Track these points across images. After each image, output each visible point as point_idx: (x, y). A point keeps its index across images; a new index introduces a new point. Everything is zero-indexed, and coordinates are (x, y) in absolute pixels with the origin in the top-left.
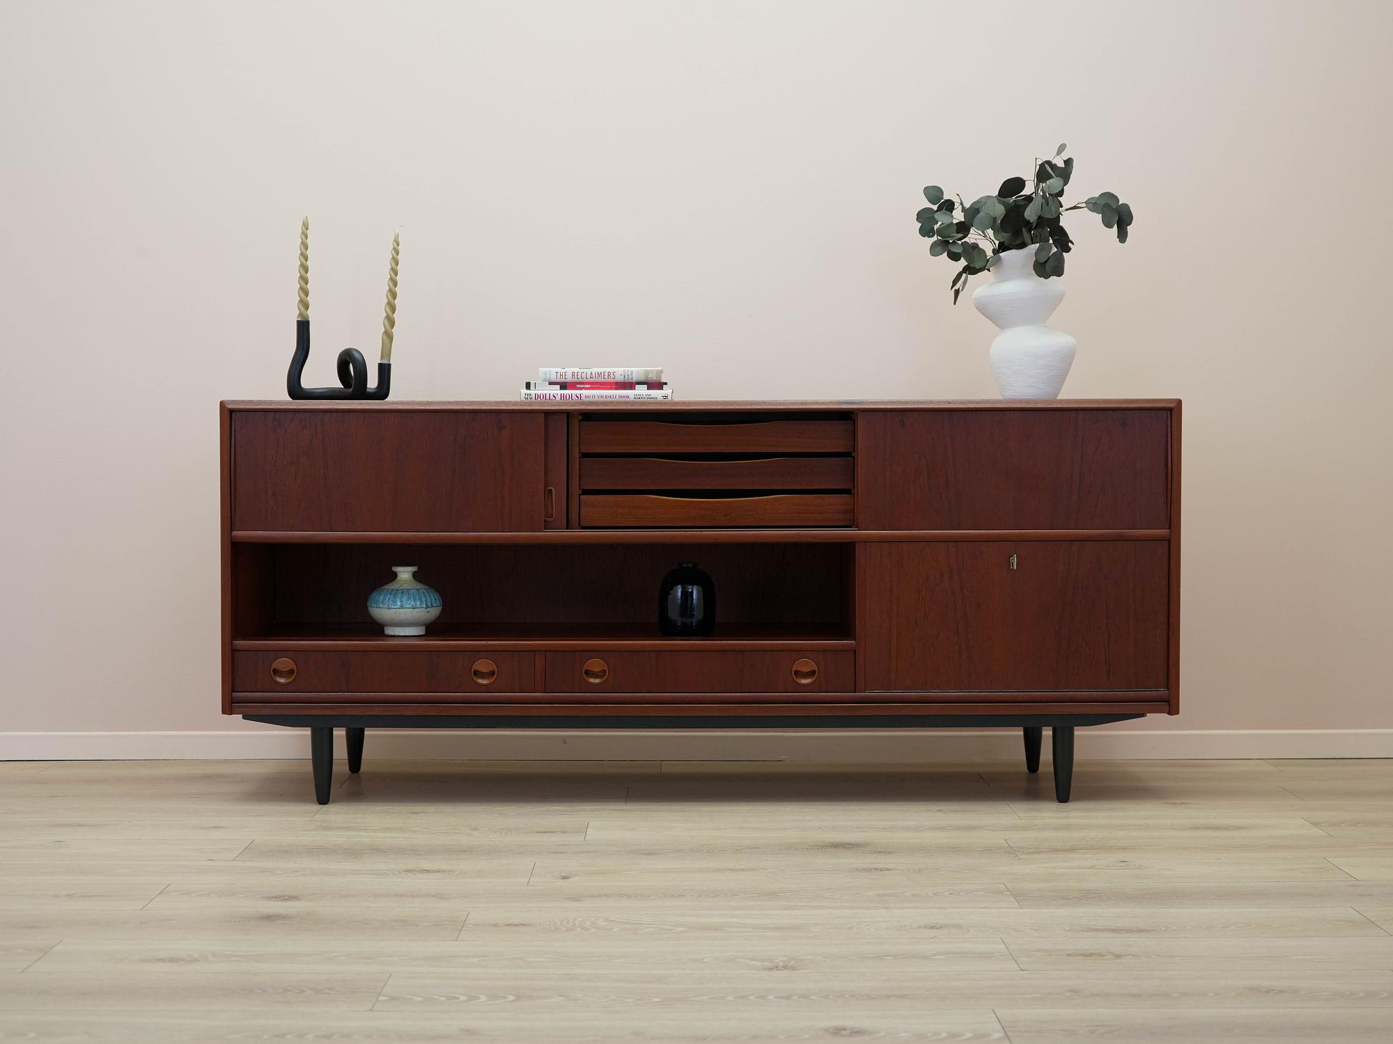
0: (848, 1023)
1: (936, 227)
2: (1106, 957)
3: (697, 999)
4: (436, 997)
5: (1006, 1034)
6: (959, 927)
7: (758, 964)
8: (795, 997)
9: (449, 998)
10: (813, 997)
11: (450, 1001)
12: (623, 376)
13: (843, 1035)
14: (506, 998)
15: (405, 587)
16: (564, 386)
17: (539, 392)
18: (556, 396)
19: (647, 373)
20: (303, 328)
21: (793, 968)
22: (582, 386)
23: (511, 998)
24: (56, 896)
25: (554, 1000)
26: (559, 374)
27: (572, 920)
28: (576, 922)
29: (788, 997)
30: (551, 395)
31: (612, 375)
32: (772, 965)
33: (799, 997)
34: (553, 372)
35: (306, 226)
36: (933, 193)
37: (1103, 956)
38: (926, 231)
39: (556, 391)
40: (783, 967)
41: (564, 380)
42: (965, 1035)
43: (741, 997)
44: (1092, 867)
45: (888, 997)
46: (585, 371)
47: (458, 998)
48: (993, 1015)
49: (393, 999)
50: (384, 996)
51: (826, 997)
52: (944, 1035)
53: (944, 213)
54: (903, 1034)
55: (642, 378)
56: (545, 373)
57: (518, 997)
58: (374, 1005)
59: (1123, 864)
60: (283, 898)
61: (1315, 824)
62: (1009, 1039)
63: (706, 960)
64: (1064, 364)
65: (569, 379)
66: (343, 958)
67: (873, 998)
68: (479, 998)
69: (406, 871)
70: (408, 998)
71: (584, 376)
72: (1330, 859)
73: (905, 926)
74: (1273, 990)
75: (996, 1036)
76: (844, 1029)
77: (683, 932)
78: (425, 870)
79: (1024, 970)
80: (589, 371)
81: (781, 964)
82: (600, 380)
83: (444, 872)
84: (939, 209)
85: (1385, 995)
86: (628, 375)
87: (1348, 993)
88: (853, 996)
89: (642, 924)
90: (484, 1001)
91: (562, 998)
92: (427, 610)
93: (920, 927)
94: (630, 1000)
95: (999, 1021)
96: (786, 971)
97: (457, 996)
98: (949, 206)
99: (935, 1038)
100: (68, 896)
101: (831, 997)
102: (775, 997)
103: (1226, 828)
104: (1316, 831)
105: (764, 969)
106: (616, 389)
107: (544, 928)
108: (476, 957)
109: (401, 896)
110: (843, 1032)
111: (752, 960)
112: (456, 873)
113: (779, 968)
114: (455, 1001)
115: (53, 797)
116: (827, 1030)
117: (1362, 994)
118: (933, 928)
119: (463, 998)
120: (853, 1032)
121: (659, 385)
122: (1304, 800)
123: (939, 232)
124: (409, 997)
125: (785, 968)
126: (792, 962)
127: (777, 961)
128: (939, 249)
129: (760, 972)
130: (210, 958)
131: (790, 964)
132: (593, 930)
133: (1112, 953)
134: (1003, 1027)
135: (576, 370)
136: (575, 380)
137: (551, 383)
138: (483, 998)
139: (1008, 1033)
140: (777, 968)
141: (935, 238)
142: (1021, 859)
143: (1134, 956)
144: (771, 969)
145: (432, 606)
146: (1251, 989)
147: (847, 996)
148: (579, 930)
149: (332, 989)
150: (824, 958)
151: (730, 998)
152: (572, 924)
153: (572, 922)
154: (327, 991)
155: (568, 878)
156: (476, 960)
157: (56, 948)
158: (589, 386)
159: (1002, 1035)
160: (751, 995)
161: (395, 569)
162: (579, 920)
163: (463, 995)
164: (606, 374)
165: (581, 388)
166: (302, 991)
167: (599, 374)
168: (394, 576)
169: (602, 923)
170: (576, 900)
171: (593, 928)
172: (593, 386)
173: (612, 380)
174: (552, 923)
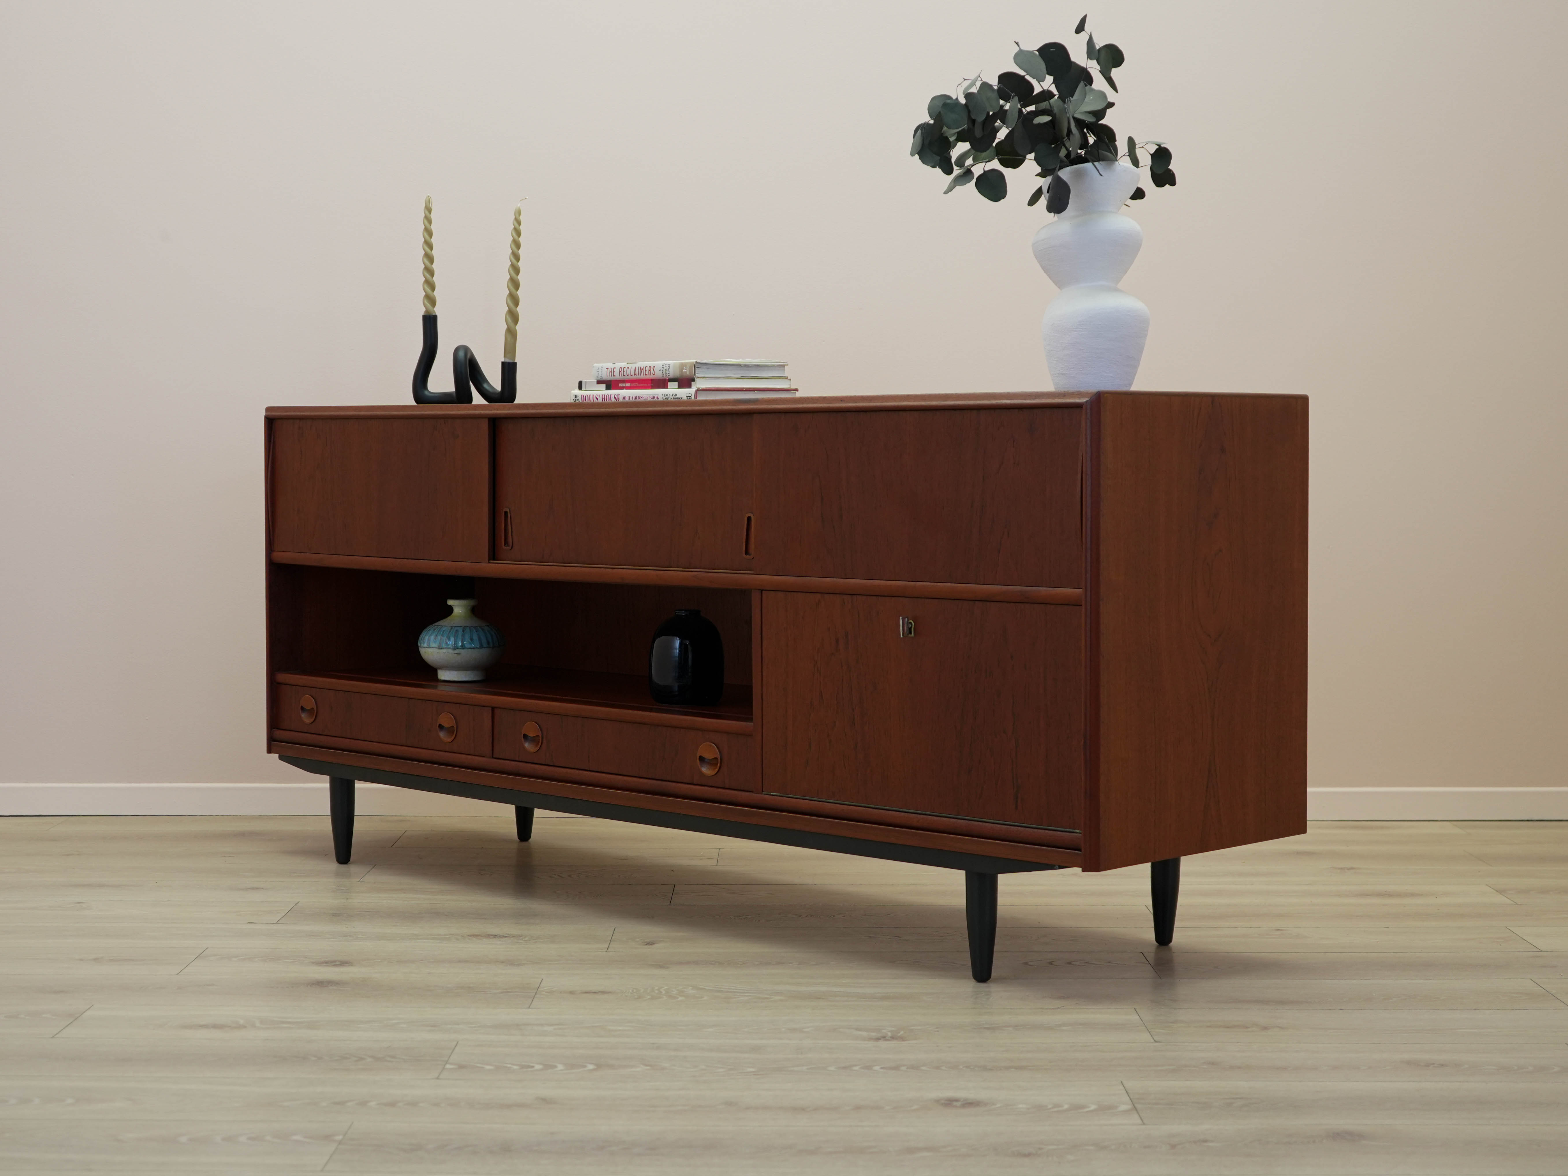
0: (961, 1094)
2: (1250, 1029)
3: (796, 1069)
4: (509, 1066)
5: (1134, 1105)
7: (864, 1034)
8: (903, 1068)
9: (523, 1067)
10: (923, 1068)
11: (525, 1070)
12: (661, 371)
13: (956, 1107)
14: (585, 1066)
16: (610, 385)
17: (587, 393)
18: (598, 397)
19: (683, 366)
20: (430, 323)
21: (902, 1039)
22: (623, 385)
23: (591, 1067)
24: (81, 960)
25: (638, 1069)
26: (609, 370)
27: (657, 988)
28: (662, 990)
29: (896, 1068)
31: (652, 371)
32: (879, 1035)
33: (907, 1068)
34: (604, 367)
37: (1247, 1028)
39: (601, 390)
40: (891, 1037)
41: (612, 378)
42: (1089, 1107)
43: (844, 1068)
44: (1243, 936)
45: (1006, 1068)
46: (630, 366)
47: (533, 1067)
48: (1122, 1087)
49: (461, 1067)
50: (451, 1064)
51: (938, 1068)
52: (1066, 1107)
54: (1020, 1106)
55: (677, 374)
56: (598, 370)
57: (599, 1067)
58: (440, 1074)
59: (1279, 933)
60: (334, 964)
61: (1501, 892)
62: (1137, 1110)
63: (807, 1030)
65: (615, 376)
66: (405, 1026)
67: (990, 1070)
68: (555, 1067)
69: (470, 936)
70: (478, 1067)
71: (628, 372)
72: (1512, 929)
74: (1434, 1064)
75: (1123, 1107)
76: (957, 1100)
77: (781, 1000)
78: (492, 935)
79: (1157, 1042)
80: (633, 366)
81: (890, 1034)
82: (642, 377)
83: (513, 937)
85: (1557, 1069)
86: (666, 371)
87: (1516, 1068)
88: (968, 1067)
89: (735, 992)
90: (562, 1070)
91: (648, 1068)
94: (722, 1070)
95: (1127, 1093)
96: (894, 1042)
97: (532, 1065)
99: (1056, 1109)
100: (95, 959)
101: (943, 1067)
102: (882, 1068)
103: (1400, 895)
104: (1501, 899)
105: (870, 1039)
106: (652, 388)
107: (627, 996)
108: (552, 1025)
109: (466, 961)
110: (955, 1103)
111: (857, 1029)
112: (527, 939)
113: (887, 1038)
114: (529, 1069)
115: (68, 855)
116: (937, 1101)
117: (1531, 1068)
119: (538, 1067)
120: (966, 1103)
121: (689, 382)
122: (1491, 866)
124: (479, 1065)
125: (892, 1038)
126: (902, 1032)
127: (883, 1031)
129: (866, 1042)
130: (258, 1024)
131: (899, 1035)
132: (680, 998)
133: (1257, 1025)
134: (1130, 1099)
135: (623, 365)
136: (619, 377)
137: (599, 382)
138: (560, 1067)
139: (1136, 1105)
140: (884, 1038)
143: (1282, 1027)
144: (878, 1039)
146: (1409, 1063)
147: (961, 1067)
148: (665, 998)
149: (393, 1057)
150: (937, 1028)
151: (832, 1068)
152: (656, 991)
153: (658, 990)
154: (389, 1059)
155: (654, 944)
156: (551, 1028)
157: (88, 1013)
158: (628, 385)
159: (1129, 1107)
160: (856, 1066)
161: (450, 602)
162: (666, 987)
163: (538, 1064)
164: (647, 369)
165: (622, 388)
166: (361, 1059)
167: (642, 369)
168: (450, 610)
169: (690, 991)
170: (661, 967)
171: (681, 996)
172: (634, 385)
173: (651, 377)
174: (635, 991)
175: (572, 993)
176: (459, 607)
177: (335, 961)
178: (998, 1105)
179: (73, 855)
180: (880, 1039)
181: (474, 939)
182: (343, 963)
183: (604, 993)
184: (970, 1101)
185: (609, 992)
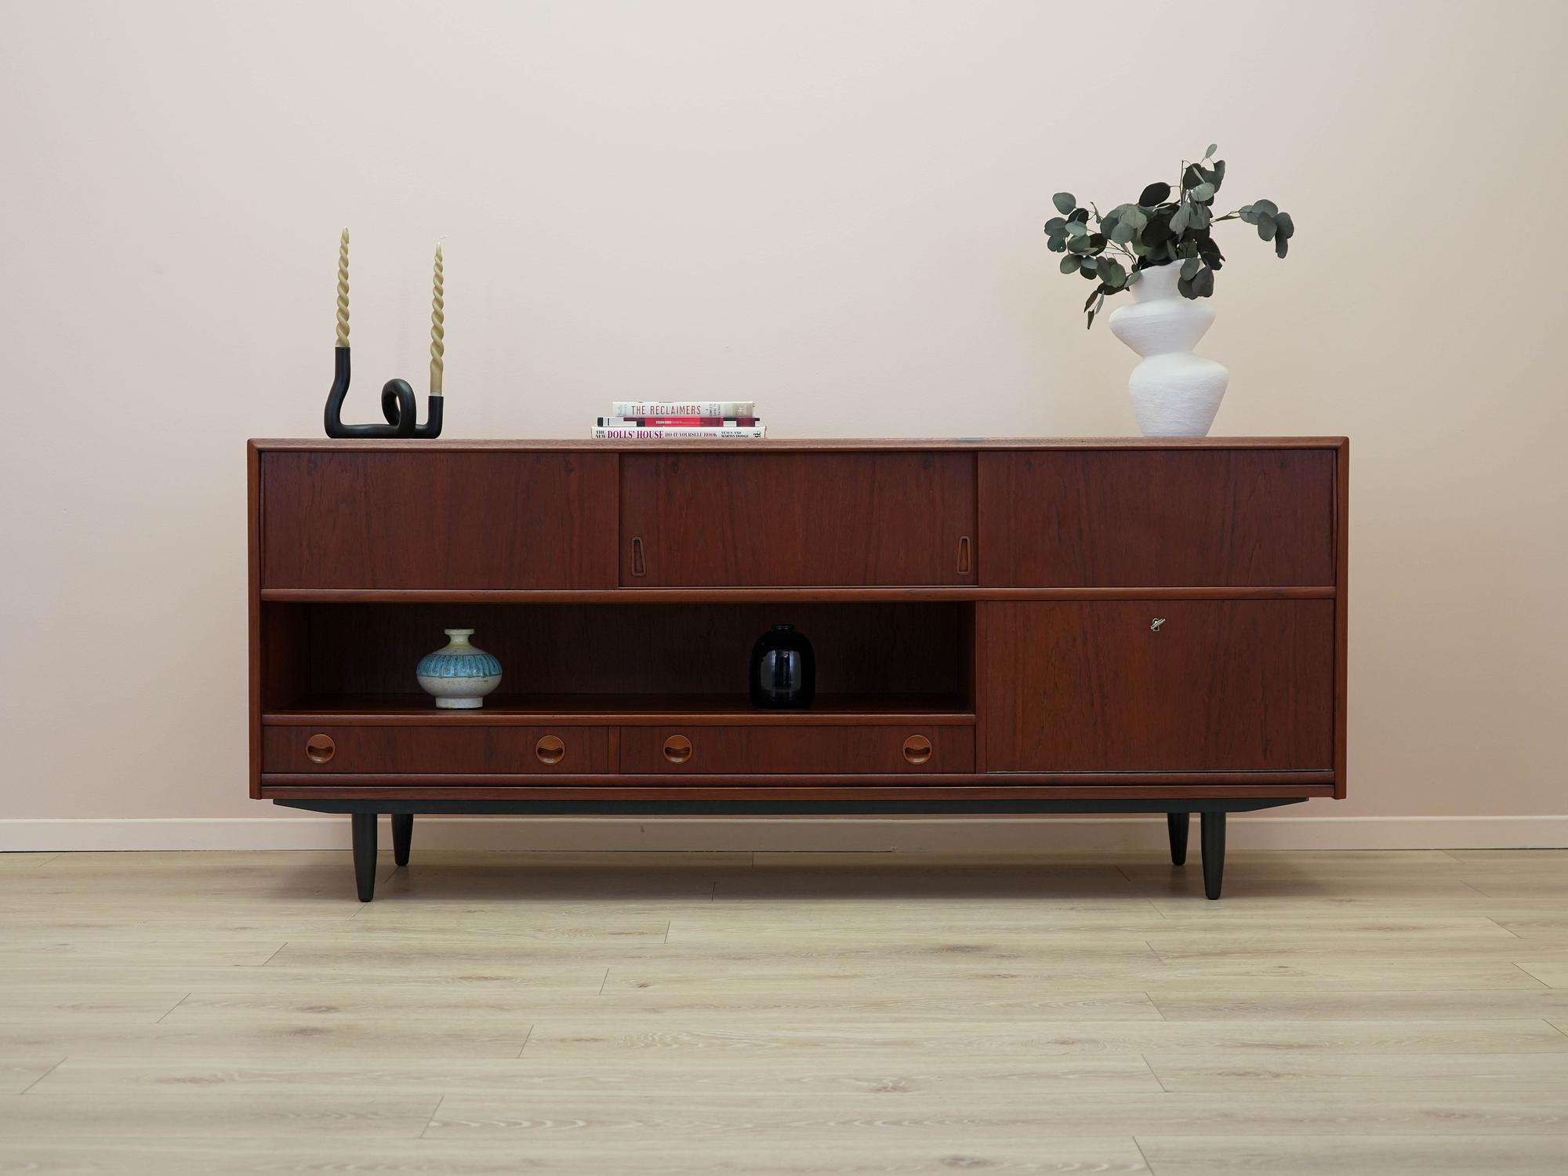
0: (968, 1153)
1: (1067, 240)
2: (1261, 1077)
3: (794, 1124)
4: (496, 1123)
5: (1148, 1164)
6: (1095, 1042)
7: (865, 1084)
8: (906, 1123)
9: (510, 1124)
10: (927, 1123)
11: (512, 1127)
12: (709, 411)
13: (962, 1166)
14: (575, 1123)
15: (460, 652)
16: (641, 422)
17: (612, 430)
18: (632, 433)
19: (737, 407)
20: (343, 356)
21: (904, 1090)
22: (662, 422)
23: (581, 1123)
24: (60, 1007)
25: (630, 1126)
26: (635, 409)
27: (650, 1034)
28: (656, 1037)
29: (898, 1123)
30: (627, 435)
31: (696, 410)
32: (880, 1086)
33: (911, 1123)
34: (629, 407)
35: (346, 239)
36: (1064, 201)
37: (1259, 1075)
38: (1055, 245)
39: (632, 428)
40: (892, 1088)
41: (641, 416)
42: (1100, 1166)
43: (844, 1123)
44: (1247, 973)
45: (1014, 1122)
46: (665, 405)
47: (521, 1124)
48: (1134, 1143)
49: (447, 1124)
50: (437, 1121)
51: (942, 1122)
52: (1077, 1166)
53: (1076, 224)
54: (1030, 1165)
55: (731, 414)
56: (620, 407)
57: (590, 1123)
58: (423, 1132)
59: (1282, 970)
60: (319, 1010)
61: (1502, 924)
62: (1151, 1169)
63: (805, 1080)
64: (1214, 396)
65: (647, 414)
66: (389, 1078)
67: (997, 1124)
68: (545, 1124)
70: (463, 1124)
71: (664, 410)
72: (1519, 965)
73: (1032, 1041)
74: (1454, 1114)
75: (1136, 1167)
76: (963, 1159)
77: (778, 1048)
78: (483, 978)
79: (1168, 1092)
80: (670, 405)
81: (891, 1084)
82: (683, 415)
83: (504, 979)
84: (1071, 219)
86: (715, 410)
87: (1540, 1118)
88: (973, 1121)
89: (731, 1039)
90: (550, 1128)
91: (640, 1124)
92: (485, 679)
93: (1049, 1042)
94: (718, 1126)
95: (1140, 1149)
96: (895, 1093)
97: (519, 1121)
98: (1082, 216)
99: (1065, 1169)
100: (73, 1006)
101: (947, 1122)
102: (884, 1123)
103: (1400, 929)
104: (1503, 932)
105: (871, 1090)
106: (701, 426)
107: (619, 1044)
108: (541, 1077)
109: (456, 1006)
110: (961, 1163)
111: (857, 1080)
112: (518, 981)
113: (888, 1089)
114: (518, 1127)
115: (56, 893)
116: (942, 1160)
117: (1555, 1119)
118: (1064, 1043)
119: (526, 1124)
120: (973, 1163)
121: (751, 422)
122: (1490, 897)
123: (1071, 246)
124: (465, 1123)
125: (894, 1089)
126: (903, 1083)
127: (884, 1081)
128: (1070, 265)
129: (866, 1094)
130: (236, 1077)
131: (900, 1085)
132: (675, 1046)
133: (1269, 1072)
134: (1144, 1157)
135: (655, 404)
136: (654, 415)
137: (626, 419)
138: (549, 1124)
139: (1150, 1164)
140: (885, 1089)
141: (1066, 253)
142: (1165, 964)
143: (1294, 1075)
144: (879, 1090)
145: (491, 675)
146: (1428, 1113)
147: (966, 1121)
148: (659, 1045)
149: (376, 1114)
150: (940, 1077)
151: (832, 1124)
152: (650, 1039)
153: (651, 1036)
154: (370, 1116)
155: (647, 986)
156: (541, 1080)
157: (60, 1067)
158: (670, 422)
159: (1143, 1165)
160: (856, 1120)
161: (449, 632)
162: (659, 1034)
163: (526, 1121)
164: (689, 408)
165: (661, 425)
166: (342, 1116)
167: (682, 409)
168: (447, 640)
169: (685, 1038)
170: (655, 1011)
171: (675, 1043)
172: (674, 422)
173: (696, 415)
174: (628, 1038)
175: (563, 1040)
176: (459, 637)
177: (320, 1007)
178: (1006, 1165)
179: (62, 893)
180: (880, 1090)
181: (464, 982)
182: (329, 1009)
183: (596, 1040)
184: (977, 1160)
185: (601, 1040)
